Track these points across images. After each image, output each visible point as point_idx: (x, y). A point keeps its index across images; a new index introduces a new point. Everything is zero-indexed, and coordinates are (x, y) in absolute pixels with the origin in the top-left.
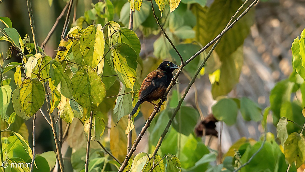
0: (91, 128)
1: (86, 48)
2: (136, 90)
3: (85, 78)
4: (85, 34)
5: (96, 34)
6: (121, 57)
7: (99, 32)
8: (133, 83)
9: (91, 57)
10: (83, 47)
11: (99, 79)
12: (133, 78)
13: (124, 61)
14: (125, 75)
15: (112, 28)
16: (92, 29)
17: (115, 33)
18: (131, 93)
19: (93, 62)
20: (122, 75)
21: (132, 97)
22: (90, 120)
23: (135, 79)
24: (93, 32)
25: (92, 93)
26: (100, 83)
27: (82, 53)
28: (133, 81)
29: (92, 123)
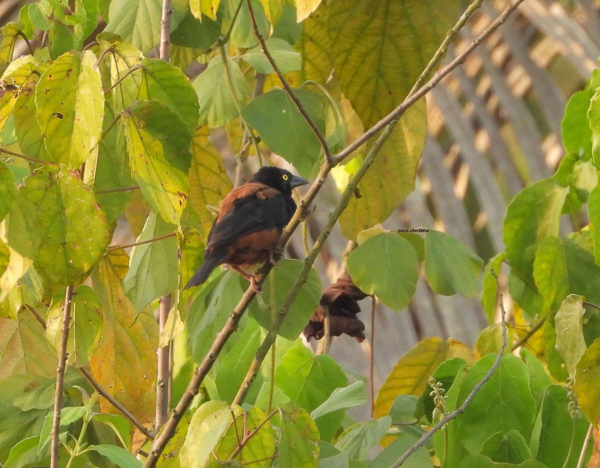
0: (66, 332)
1: (54, 114)
2: (188, 229)
3: (52, 196)
4: (50, 76)
5: (81, 77)
6: (148, 137)
7: (89, 70)
8: (180, 210)
9: (66, 139)
10: (43, 112)
11: (88, 199)
12: (181, 195)
13: (157, 149)
14: (160, 187)
15: (121, 60)
16: (67, 64)
17: (130, 75)
18: (175, 235)
19: (71, 154)
20: (150, 189)
21: (179, 248)
22: (65, 310)
23: (185, 197)
24: (73, 72)
25: (70, 237)
26: (92, 211)
27: (43, 129)
28: (181, 203)
29: (68, 318)
